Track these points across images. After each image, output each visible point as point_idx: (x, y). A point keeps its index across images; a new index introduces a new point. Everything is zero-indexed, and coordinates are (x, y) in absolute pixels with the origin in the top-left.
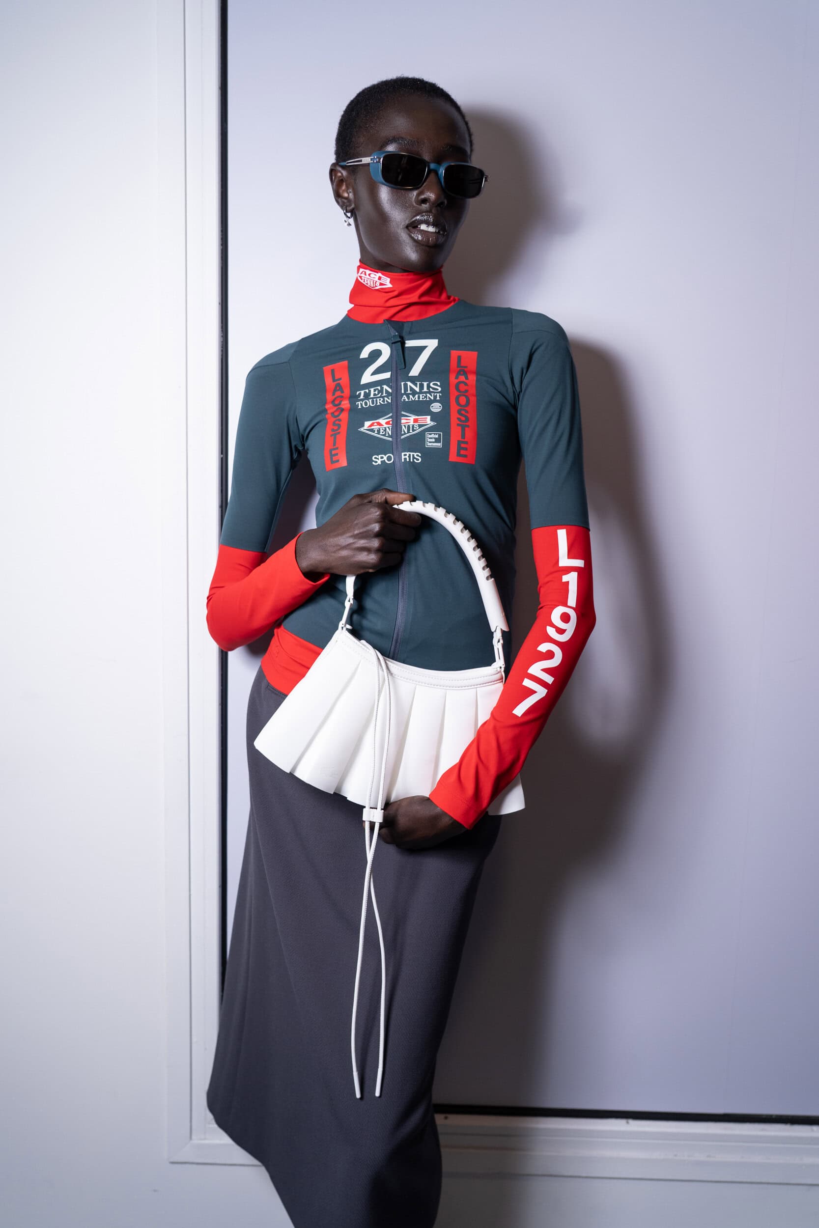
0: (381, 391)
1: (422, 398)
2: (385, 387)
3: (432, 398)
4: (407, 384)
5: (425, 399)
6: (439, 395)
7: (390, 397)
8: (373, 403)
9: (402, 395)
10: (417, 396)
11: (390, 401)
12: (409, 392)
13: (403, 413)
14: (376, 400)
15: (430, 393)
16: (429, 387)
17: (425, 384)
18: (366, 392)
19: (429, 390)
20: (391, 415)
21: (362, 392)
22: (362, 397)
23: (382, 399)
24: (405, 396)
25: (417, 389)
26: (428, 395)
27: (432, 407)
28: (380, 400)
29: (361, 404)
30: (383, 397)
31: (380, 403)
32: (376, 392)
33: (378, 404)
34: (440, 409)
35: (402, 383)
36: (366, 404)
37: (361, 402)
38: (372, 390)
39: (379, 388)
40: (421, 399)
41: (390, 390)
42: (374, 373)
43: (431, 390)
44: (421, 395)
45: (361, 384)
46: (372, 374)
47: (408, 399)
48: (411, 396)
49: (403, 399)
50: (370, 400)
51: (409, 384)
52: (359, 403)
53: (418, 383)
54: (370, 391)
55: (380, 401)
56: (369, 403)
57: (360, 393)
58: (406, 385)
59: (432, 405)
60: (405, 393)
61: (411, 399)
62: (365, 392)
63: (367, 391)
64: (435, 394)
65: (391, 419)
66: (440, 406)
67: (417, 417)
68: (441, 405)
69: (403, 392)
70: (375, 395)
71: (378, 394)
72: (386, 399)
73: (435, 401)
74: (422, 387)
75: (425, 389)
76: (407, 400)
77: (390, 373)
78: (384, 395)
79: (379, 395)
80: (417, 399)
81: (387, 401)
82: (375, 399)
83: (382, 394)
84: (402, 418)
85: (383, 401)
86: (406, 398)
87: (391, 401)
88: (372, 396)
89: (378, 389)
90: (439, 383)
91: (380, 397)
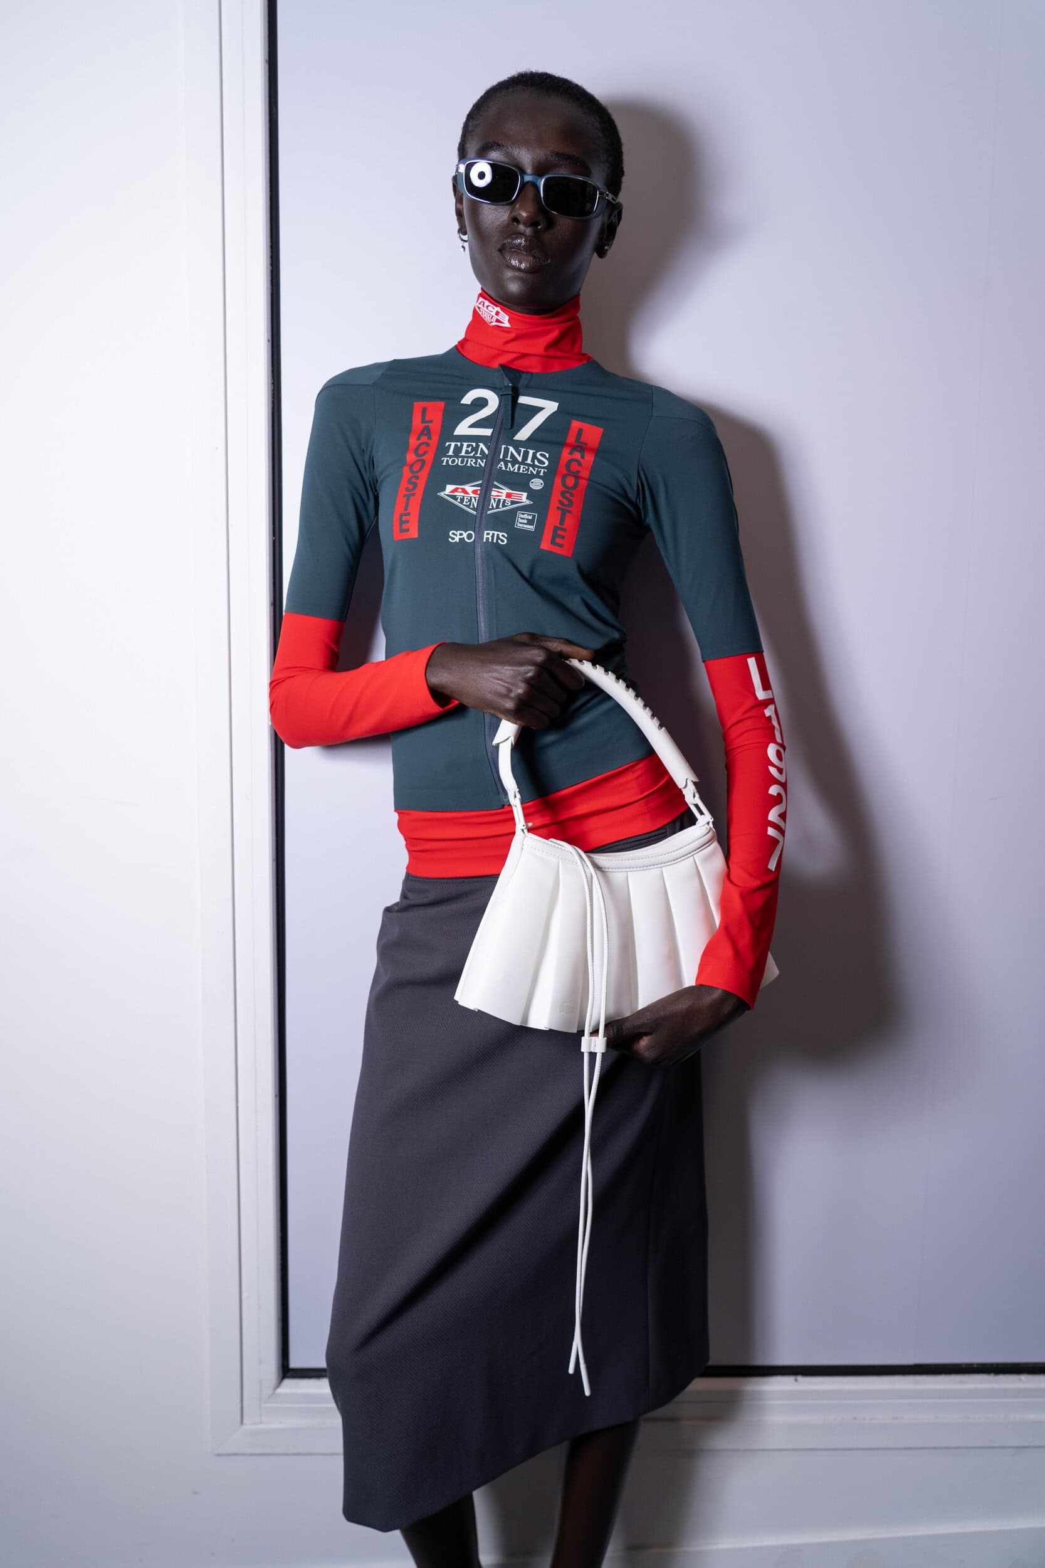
0: (475, 449)
2: (482, 446)
8: (462, 462)
10: (517, 466)
12: (509, 459)
13: (495, 483)
16: (534, 458)
17: (531, 452)
18: (457, 445)
20: (481, 482)
24: (502, 463)
25: (520, 459)
26: (531, 468)
30: (476, 458)
32: (469, 449)
33: (468, 465)
34: (541, 487)
35: (503, 446)
37: (448, 459)
38: (465, 444)
41: (487, 452)
42: (472, 426)
43: (536, 463)
44: (522, 466)
48: (510, 465)
49: (499, 466)
51: (511, 449)
53: (523, 450)
54: (462, 446)
55: (472, 463)
56: (459, 461)
58: (507, 450)
59: (532, 480)
61: (510, 469)
67: (511, 491)
68: (543, 482)
69: (501, 457)
70: (467, 452)
73: (537, 476)
74: (526, 454)
76: (504, 469)
79: (472, 454)
80: (516, 471)
82: (466, 459)
83: (476, 453)
86: (503, 466)
87: (485, 465)
90: (547, 455)
91: (473, 457)
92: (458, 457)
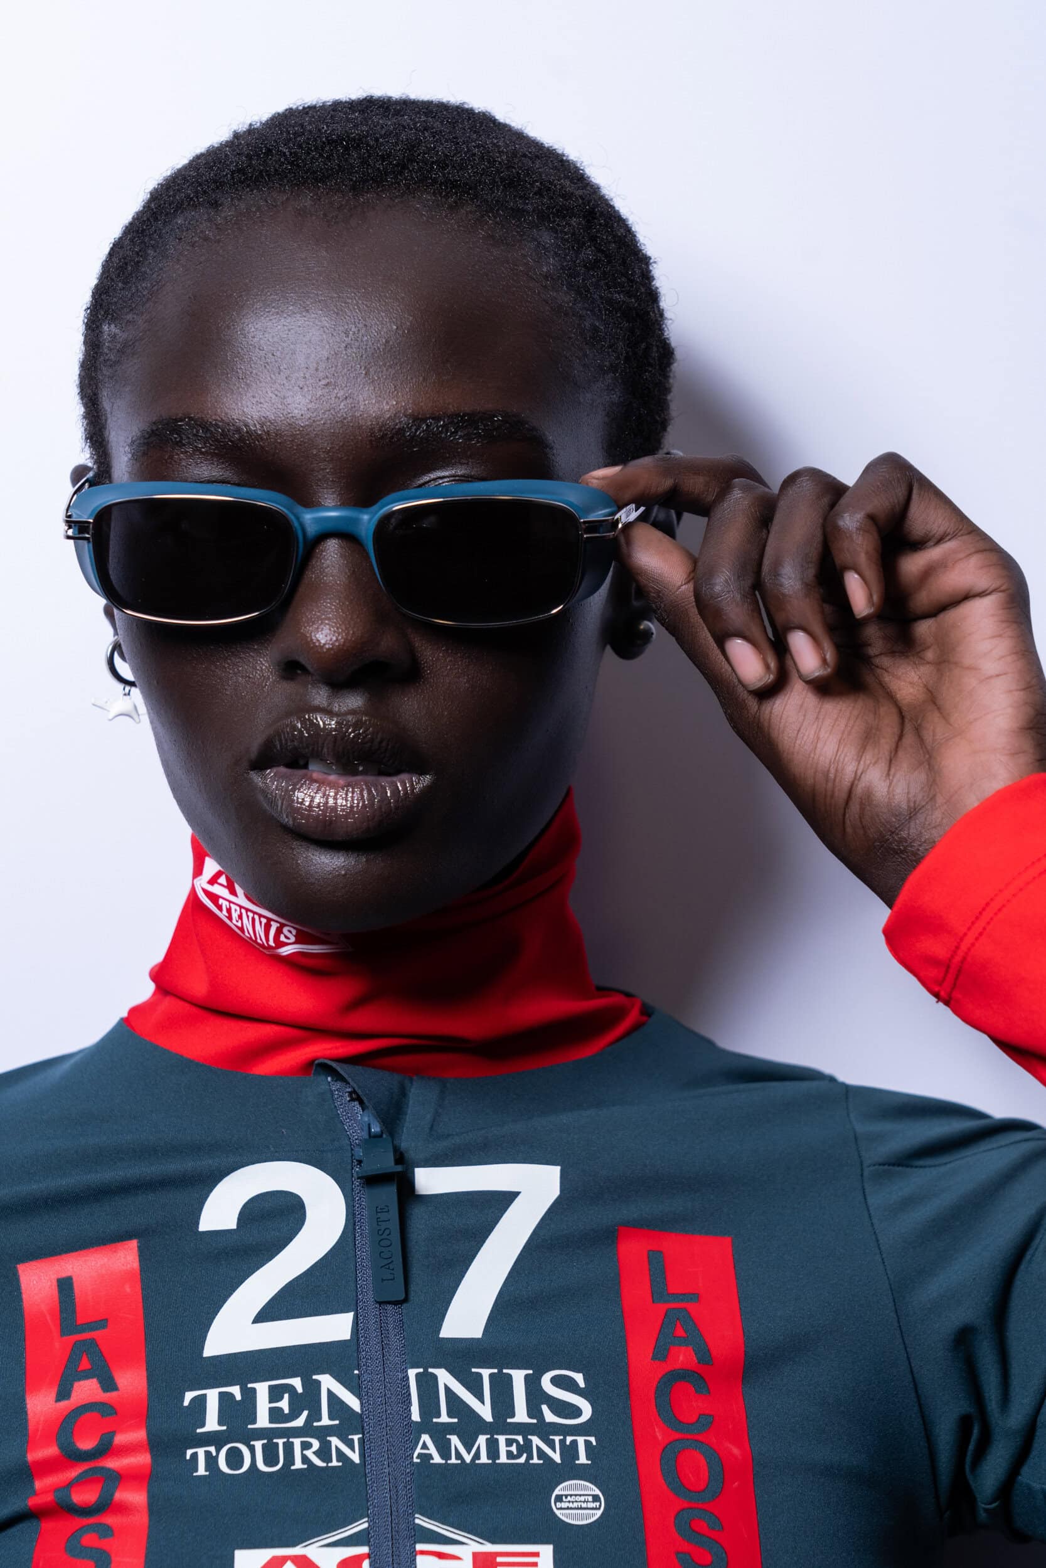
0: (308, 1400)
1: (510, 1455)
2: (327, 1382)
3: (556, 1457)
4: (435, 1378)
5: (522, 1460)
6: (588, 1444)
7: (356, 1438)
8: (270, 1457)
9: (413, 1432)
10: (482, 1440)
11: (355, 1457)
12: (444, 1418)
13: (421, 1521)
14: (289, 1448)
15: (545, 1431)
16: (536, 1397)
17: (519, 1377)
18: (231, 1395)
19: (540, 1415)
20: (362, 1525)
21: (212, 1396)
22: (212, 1424)
23: (316, 1444)
24: (425, 1438)
25: (485, 1412)
26: (536, 1441)
27: (559, 1498)
28: (306, 1446)
29: (211, 1461)
30: (322, 1434)
31: (305, 1459)
32: (284, 1404)
33: (298, 1464)
34: (599, 1513)
35: (412, 1373)
36: (235, 1459)
37: (212, 1449)
38: (262, 1389)
39: (297, 1383)
40: (503, 1459)
41: (354, 1403)
42: (267, 1314)
43: (549, 1417)
44: (502, 1439)
45: (205, 1355)
46: (261, 1317)
47: (446, 1454)
48: (455, 1440)
49: (418, 1450)
50: (258, 1445)
51: (444, 1377)
52: (201, 1452)
53: (486, 1373)
54: (250, 1396)
55: (309, 1453)
56: (253, 1456)
57: (203, 1398)
58: (428, 1384)
59: (557, 1492)
60: (427, 1425)
61: (459, 1456)
62: (225, 1398)
63: (236, 1391)
64: (569, 1439)
65: (365, 1550)
66: (596, 1498)
67: (489, 1548)
68: (597, 1492)
69: (416, 1416)
70: (275, 1415)
71: (294, 1414)
72: (335, 1441)
73: (569, 1469)
74: (502, 1388)
75: (521, 1415)
76: (437, 1459)
77: (351, 1315)
78: (325, 1421)
79: (300, 1422)
80: (484, 1459)
81: (341, 1455)
82: (281, 1442)
83: (316, 1415)
84: (419, 1547)
85: (324, 1452)
86: (433, 1450)
87: (362, 1455)
88: (263, 1420)
89: (290, 1389)
90: (579, 1378)
91: (307, 1430)
92: (248, 1438)
